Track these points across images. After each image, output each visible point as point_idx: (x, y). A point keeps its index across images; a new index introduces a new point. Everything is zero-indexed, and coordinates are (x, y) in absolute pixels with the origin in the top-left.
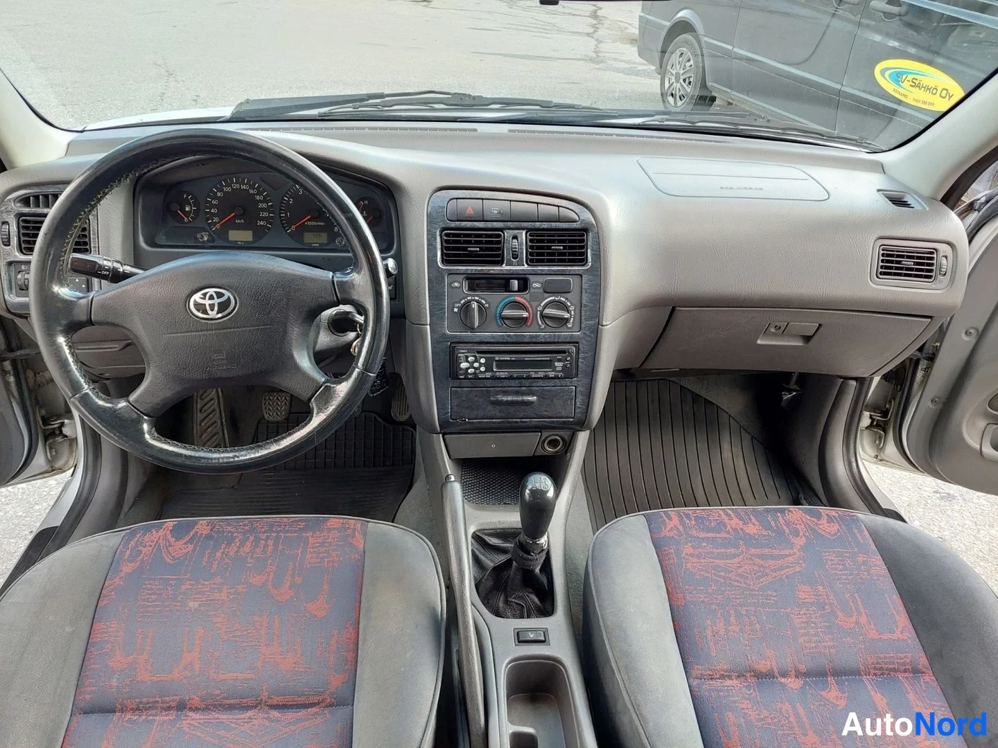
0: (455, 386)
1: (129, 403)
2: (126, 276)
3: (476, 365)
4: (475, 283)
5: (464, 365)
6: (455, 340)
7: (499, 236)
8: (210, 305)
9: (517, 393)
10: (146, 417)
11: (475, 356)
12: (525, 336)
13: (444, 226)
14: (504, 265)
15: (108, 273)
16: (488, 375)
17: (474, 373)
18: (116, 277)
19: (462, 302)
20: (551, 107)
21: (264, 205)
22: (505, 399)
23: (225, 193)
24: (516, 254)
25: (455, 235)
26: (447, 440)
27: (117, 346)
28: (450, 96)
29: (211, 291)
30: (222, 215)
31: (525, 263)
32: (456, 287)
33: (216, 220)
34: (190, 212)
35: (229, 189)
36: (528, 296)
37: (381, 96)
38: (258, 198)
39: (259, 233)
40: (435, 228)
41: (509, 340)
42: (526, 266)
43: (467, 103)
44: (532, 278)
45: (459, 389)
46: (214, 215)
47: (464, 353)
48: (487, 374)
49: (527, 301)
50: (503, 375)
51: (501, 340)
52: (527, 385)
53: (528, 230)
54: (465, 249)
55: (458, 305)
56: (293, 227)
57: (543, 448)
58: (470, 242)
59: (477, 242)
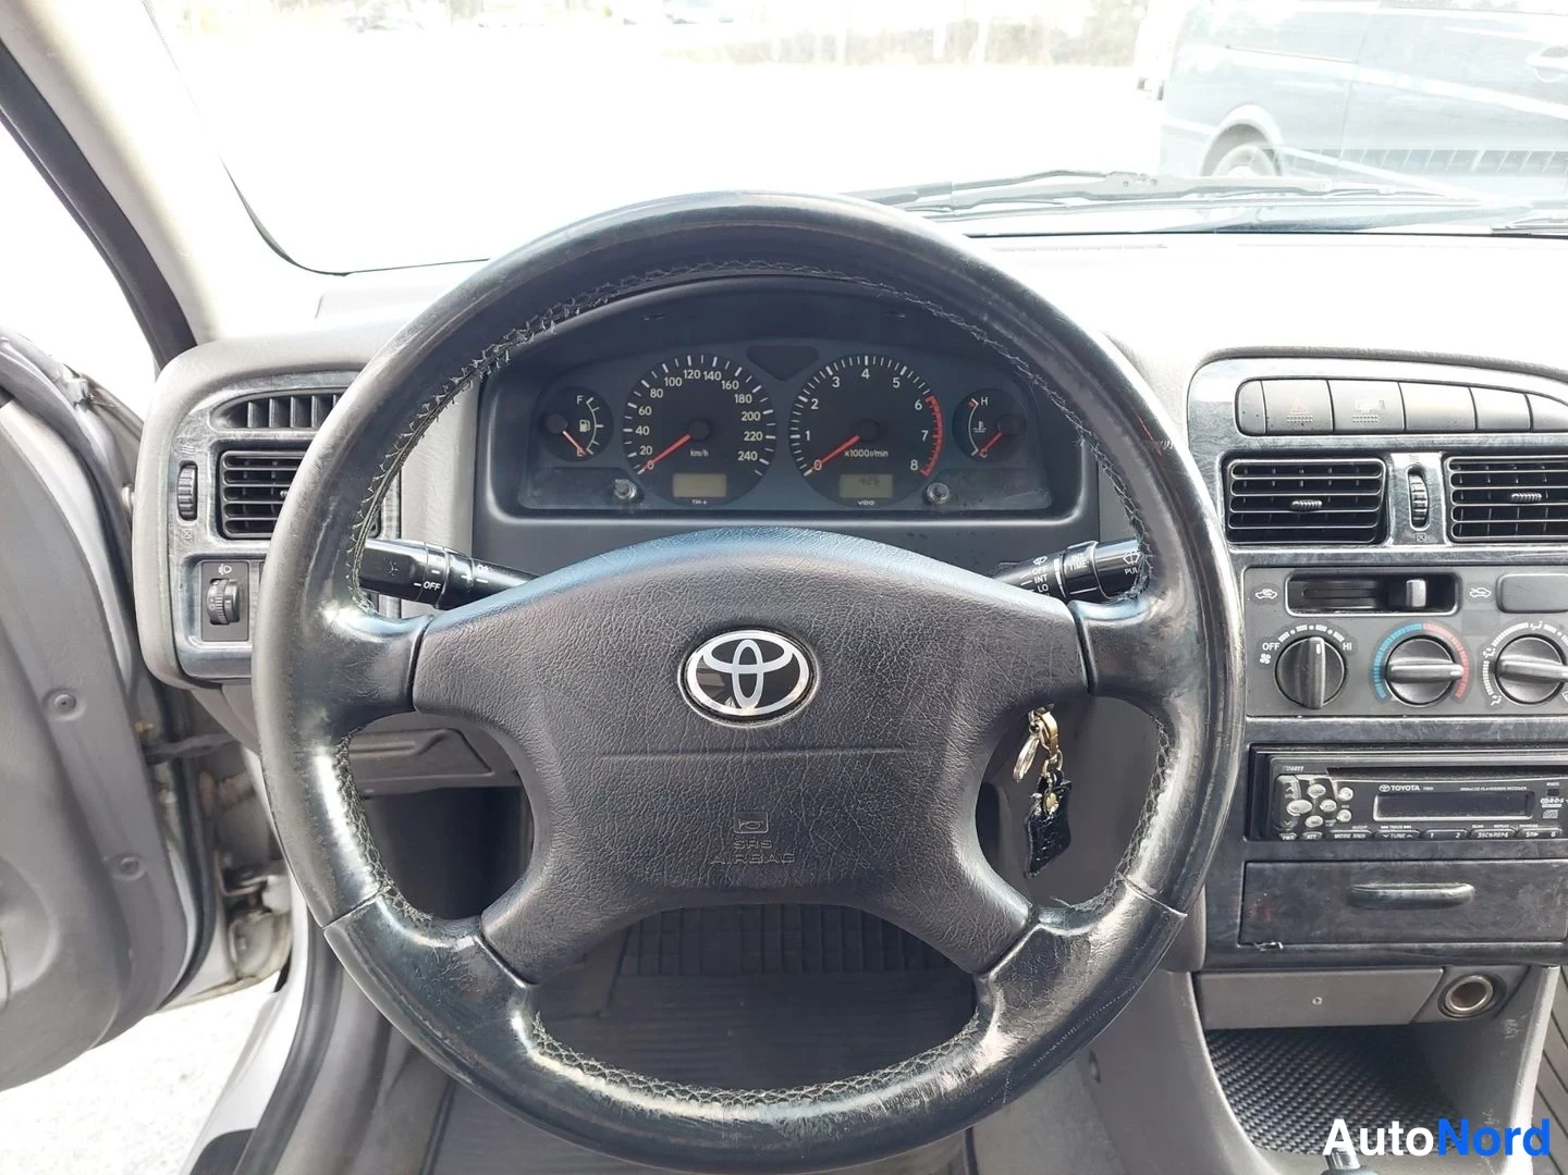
0: (1258, 856)
1: (483, 938)
2: (479, 592)
3: (1327, 805)
4: (1313, 590)
5: (1296, 806)
6: (1264, 738)
7: (1376, 468)
8: (742, 677)
9: (1423, 877)
10: (520, 984)
11: (1326, 783)
12: (1449, 726)
13: (1232, 447)
14: (1391, 540)
15: (437, 586)
16: (1361, 831)
17: (1322, 828)
18: (457, 593)
19: (1282, 638)
20: (1325, 193)
21: (755, 416)
22: (1393, 893)
23: (667, 390)
24: (1421, 515)
25: (1253, 470)
26: (1204, 987)
27: (412, 743)
28: (1102, 179)
29: (748, 638)
30: (658, 440)
31: (1445, 538)
32: (1266, 601)
33: (646, 450)
34: (588, 434)
35: (676, 382)
36: (1457, 622)
37: (947, 189)
38: (741, 399)
39: (743, 479)
40: (1209, 453)
41: (1410, 737)
42: (1449, 544)
43: (1140, 191)
44: (1465, 574)
45: (1268, 865)
46: (643, 440)
47: (1294, 774)
48: (1355, 829)
49: (1455, 633)
50: (1398, 831)
51: (1388, 738)
52: (1452, 855)
53: (1447, 452)
54: (1285, 503)
55: (1270, 646)
56: (818, 465)
57: (1442, 1001)
58: (1294, 486)
59: (1310, 486)
